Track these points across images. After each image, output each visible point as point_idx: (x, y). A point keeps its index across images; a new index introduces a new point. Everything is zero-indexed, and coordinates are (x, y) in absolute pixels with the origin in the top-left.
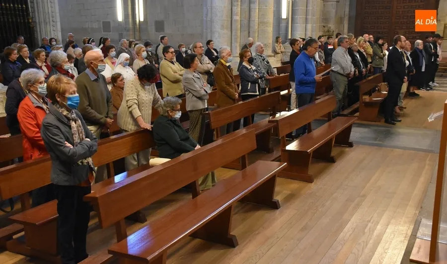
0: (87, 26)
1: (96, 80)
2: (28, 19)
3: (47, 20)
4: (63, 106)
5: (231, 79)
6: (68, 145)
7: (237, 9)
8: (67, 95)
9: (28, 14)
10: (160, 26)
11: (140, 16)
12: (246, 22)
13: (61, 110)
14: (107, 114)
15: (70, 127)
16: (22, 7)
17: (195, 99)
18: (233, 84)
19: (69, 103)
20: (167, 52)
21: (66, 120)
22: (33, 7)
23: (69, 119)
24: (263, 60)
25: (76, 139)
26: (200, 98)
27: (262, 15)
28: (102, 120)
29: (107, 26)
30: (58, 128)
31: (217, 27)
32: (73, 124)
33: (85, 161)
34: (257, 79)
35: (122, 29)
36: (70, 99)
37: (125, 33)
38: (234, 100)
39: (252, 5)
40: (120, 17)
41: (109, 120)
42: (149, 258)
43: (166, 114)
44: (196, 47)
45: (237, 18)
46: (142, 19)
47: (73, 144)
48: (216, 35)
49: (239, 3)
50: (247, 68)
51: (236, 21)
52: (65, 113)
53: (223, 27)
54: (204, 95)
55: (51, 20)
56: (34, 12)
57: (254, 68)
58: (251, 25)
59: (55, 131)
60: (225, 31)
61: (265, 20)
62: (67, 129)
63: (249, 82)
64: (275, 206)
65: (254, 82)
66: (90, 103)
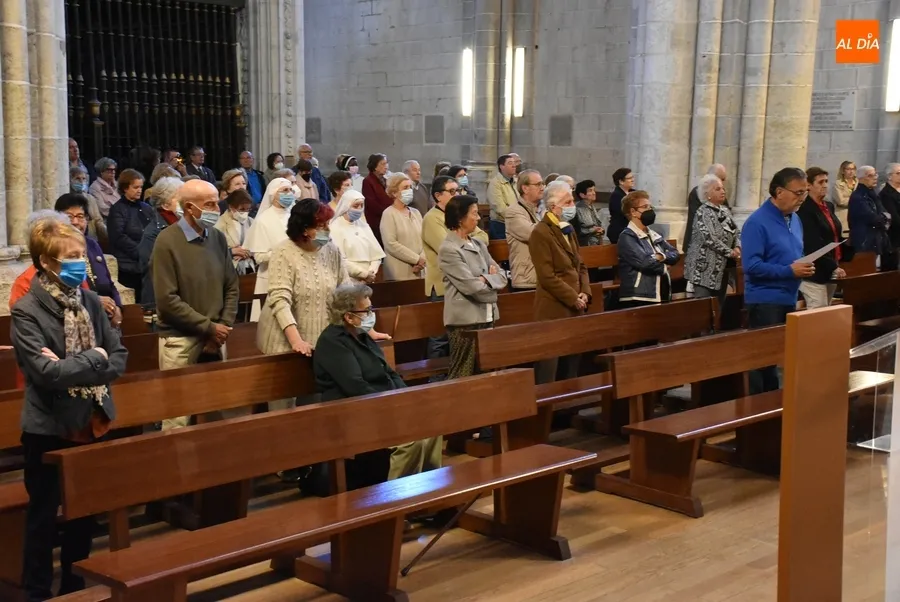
0: (390, 127)
1: (197, 241)
2: (233, 110)
3: (275, 113)
4: (52, 280)
5: (568, 260)
6: (48, 353)
7: (708, 90)
8: (62, 259)
9: (234, 98)
10: (561, 131)
11: (515, 103)
12: (729, 123)
13: (48, 287)
14: (221, 313)
15: (62, 321)
16: (223, 82)
17: (461, 299)
18: (575, 273)
19: (64, 273)
20: (441, 190)
21: (55, 308)
22: (246, 83)
23: (62, 306)
24: (721, 220)
25: (72, 344)
26: (474, 299)
27: (777, 101)
28: (204, 326)
29: (435, 128)
30: (34, 320)
31: (653, 134)
32: (69, 316)
33: (85, 392)
34: (660, 264)
35: (471, 132)
36: (65, 267)
37: (474, 145)
38: (575, 311)
39: (750, 80)
40: (467, 108)
41: (220, 327)
42: (129, 584)
43: (341, 323)
44: (527, 183)
45: (706, 112)
46: (519, 113)
47: (62, 355)
48: (649, 155)
49: (714, 76)
50: (635, 237)
51: (704, 120)
52: (56, 293)
53: (666, 135)
55: (283, 111)
56: (247, 93)
57: (656, 237)
58: (746, 130)
59: (27, 325)
60: (672, 146)
61: (785, 118)
62: (55, 324)
63: (638, 270)
64: (555, 552)
65: (651, 271)
66: (179, 284)
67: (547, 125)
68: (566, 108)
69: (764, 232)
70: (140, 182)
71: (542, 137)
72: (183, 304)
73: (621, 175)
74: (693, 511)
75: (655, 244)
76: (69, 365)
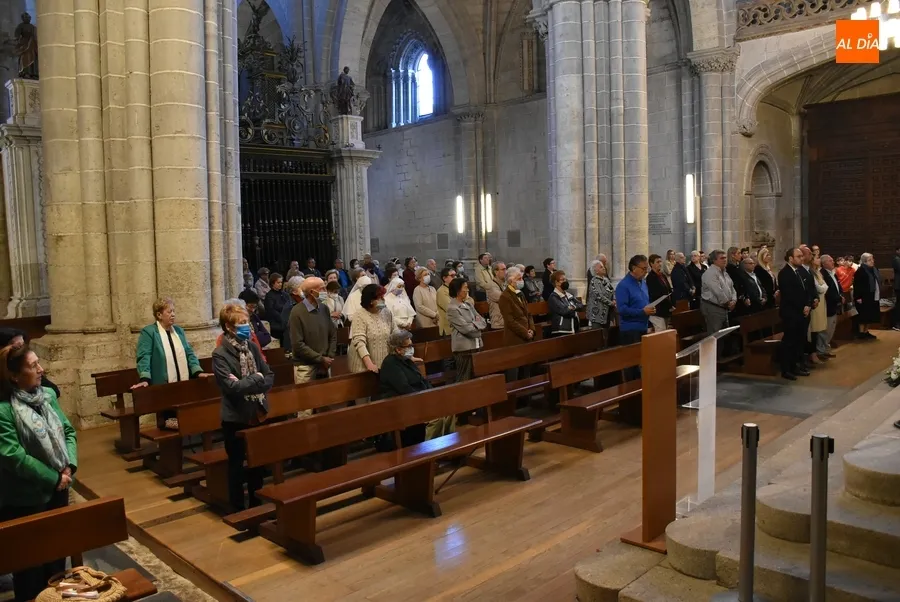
0: (417, 241)
1: (313, 311)
2: (330, 237)
3: (353, 237)
4: (233, 336)
5: (521, 312)
6: (233, 377)
7: (593, 214)
8: (237, 325)
9: (331, 230)
10: (514, 238)
11: (487, 224)
12: (606, 232)
13: (231, 341)
14: (328, 351)
15: (238, 359)
16: (324, 222)
17: (461, 336)
18: (525, 318)
19: (239, 333)
20: (447, 275)
21: (235, 352)
22: (337, 222)
23: (238, 351)
24: (605, 285)
25: (245, 371)
26: (468, 336)
27: (631, 218)
28: (318, 359)
29: (443, 240)
30: (224, 359)
31: (565, 240)
32: (243, 356)
33: (253, 397)
34: (573, 311)
35: (463, 242)
36: (239, 329)
37: (466, 249)
39: (616, 208)
40: (460, 228)
41: (327, 359)
42: (285, 502)
43: (394, 353)
44: (497, 269)
45: (593, 226)
46: (490, 230)
47: (240, 377)
48: (564, 251)
49: (596, 206)
50: (558, 297)
51: (592, 230)
52: (235, 343)
53: (572, 240)
54: (471, 332)
55: (358, 234)
56: (337, 227)
57: (570, 296)
58: (615, 234)
59: (221, 362)
60: (577, 245)
61: (636, 228)
62: (235, 361)
63: (561, 315)
64: (521, 476)
65: (569, 315)
66: (304, 337)
67: (506, 236)
68: (515, 225)
69: (628, 292)
70: (281, 279)
71: (504, 242)
72: (307, 347)
73: (548, 262)
74: (598, 449)
75: (569, 300)
76: (245, 383)
